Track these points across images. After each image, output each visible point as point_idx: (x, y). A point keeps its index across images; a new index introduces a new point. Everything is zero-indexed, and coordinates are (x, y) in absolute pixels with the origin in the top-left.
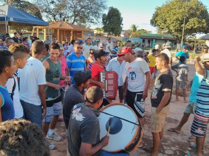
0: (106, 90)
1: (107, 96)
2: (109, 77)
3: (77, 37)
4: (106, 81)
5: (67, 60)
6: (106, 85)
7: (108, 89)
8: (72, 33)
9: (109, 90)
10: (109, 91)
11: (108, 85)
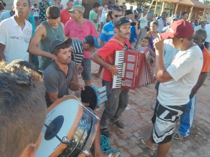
0: (123, 76)
1: (123, 85)
2: (129, 60)
3: (199, 16)
4: (124, 64)
5: (103, 31)
6: (124, 70)
7: (125, 75)
8: (191, 9)
9: (127, 77)
10: (127, 79)
11: (126, 70)
